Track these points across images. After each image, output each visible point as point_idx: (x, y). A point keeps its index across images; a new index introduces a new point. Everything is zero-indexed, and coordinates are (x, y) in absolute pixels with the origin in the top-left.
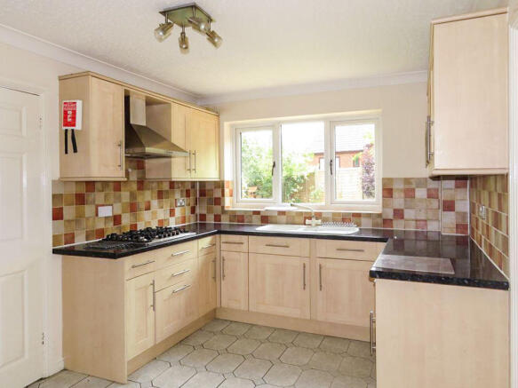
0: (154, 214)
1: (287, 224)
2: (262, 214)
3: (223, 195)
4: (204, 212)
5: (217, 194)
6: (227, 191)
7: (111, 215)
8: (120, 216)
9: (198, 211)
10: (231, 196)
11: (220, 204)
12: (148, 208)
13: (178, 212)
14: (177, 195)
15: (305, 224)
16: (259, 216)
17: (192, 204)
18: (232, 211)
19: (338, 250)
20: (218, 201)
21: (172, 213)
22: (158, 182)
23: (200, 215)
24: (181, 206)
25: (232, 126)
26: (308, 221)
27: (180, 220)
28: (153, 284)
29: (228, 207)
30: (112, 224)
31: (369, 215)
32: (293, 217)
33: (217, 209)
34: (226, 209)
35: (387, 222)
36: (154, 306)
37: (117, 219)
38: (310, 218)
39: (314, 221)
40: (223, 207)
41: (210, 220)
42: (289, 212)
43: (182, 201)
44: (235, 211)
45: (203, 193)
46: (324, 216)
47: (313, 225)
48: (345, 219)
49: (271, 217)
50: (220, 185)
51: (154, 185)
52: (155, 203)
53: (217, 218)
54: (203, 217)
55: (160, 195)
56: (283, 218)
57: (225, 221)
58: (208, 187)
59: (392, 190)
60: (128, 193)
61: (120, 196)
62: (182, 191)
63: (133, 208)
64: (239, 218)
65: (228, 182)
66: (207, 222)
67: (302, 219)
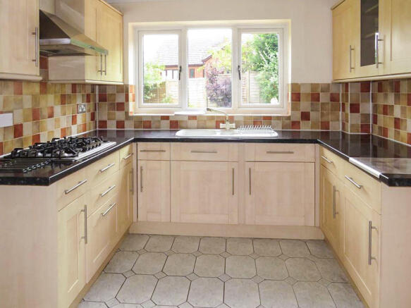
0: (58, 121)
1: (198, 128)
2: (171, 119)
3: (127, 99)
4: (105, 118)
5: (121, 99)
6: (131, 96)
7: (11, 124)
8: (21, 125)
9: (97, 118)
10: (134, 101)
11: (123, 110)
12: (51, 116)
13: (80, 118)
14: (79, 100)
15: (219, 128)
16: (168, 122)
17: (92, 111)
18: (137, 117)
19: (268, 152)
20: (122, 107)
21: (74, 120)
22: (62, 84)
23: (100, 122)
24: (83, 112)
25: (134, 28)
26: (222, 125)
27: (81, 128)
28: (85, 210)
29: (131, 113)
30: (12, 135)
31: (278, 118)
32: (205, 121)
33: (120, 115)
34: (130, 115)
35: (295, 124)
36: (86, 237)
37: (18, 130)
38: (223, 122)
39: (228, 125)
40: (127, 113)
41: (112, 127)
42: (201, 116)
43: (83, 107)
44: (141, 117)
45: (103, 98)
46: (235, 119)
47: (228, 129)
48: (257, 122)
49: (182, 121)
50: (124, 89)
51: (58, 88)
52: (58, 109)
53: (120, 124)
54: (103, 124)
55: (64, 100)
56: (194, 123)
57: (129, 127)
58: (109, 91)
59: (299, 94)
60: (29, 97)
61: (22, 100)
62: (83, 95)
63: (36, 115)
64: (145, 124)
65: (132, 86)
66: (107, 129)
67: (214, 124)
